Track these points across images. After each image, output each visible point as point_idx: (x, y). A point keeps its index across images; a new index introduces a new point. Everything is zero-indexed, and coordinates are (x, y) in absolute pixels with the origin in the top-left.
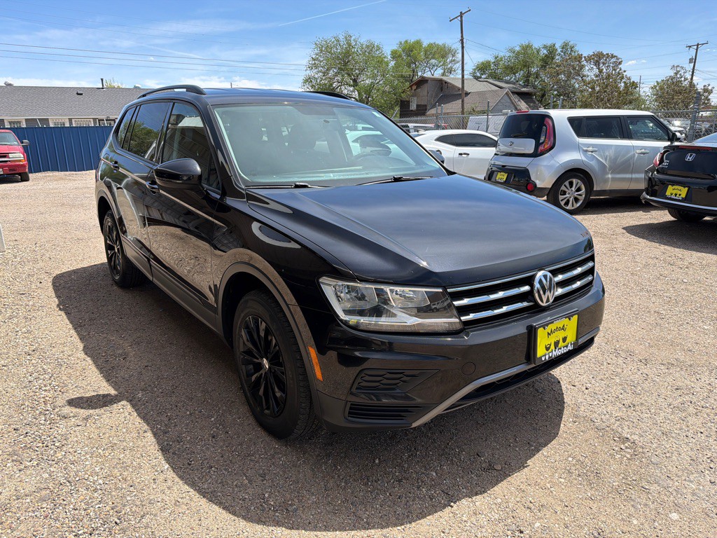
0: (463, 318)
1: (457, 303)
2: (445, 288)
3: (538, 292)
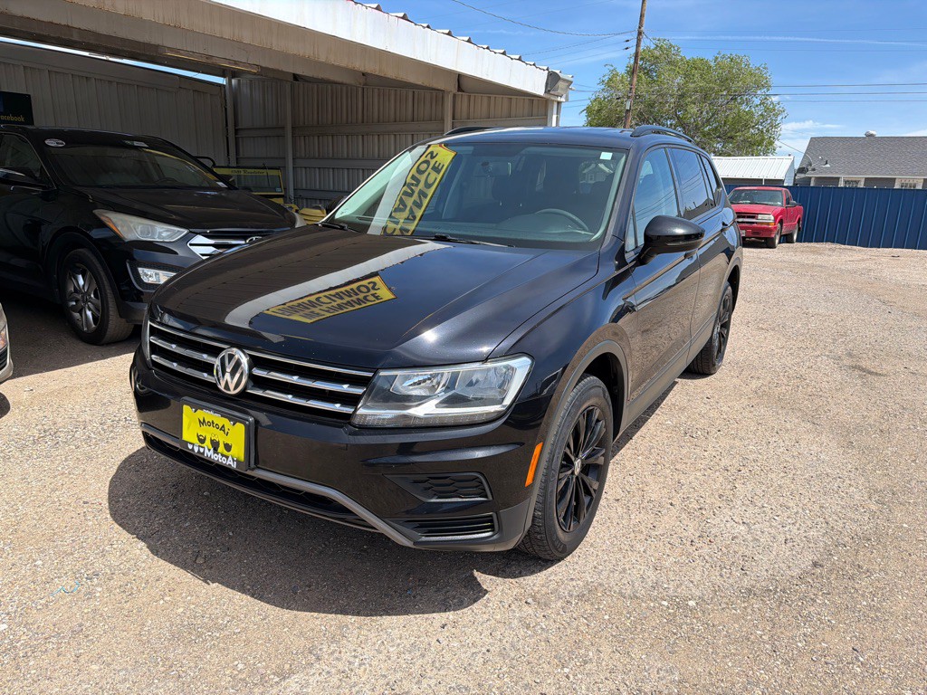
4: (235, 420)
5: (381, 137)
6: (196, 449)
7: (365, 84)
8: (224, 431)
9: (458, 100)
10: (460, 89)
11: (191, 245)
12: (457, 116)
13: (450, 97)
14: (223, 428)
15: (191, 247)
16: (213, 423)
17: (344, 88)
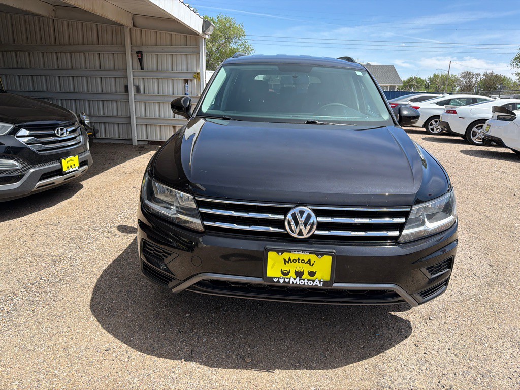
0: (206, 223)
1: (202, 210)
2: (194, 197)
3: (289, 224)
4: (320, 254)
5: (73, 55)
6: (281, 281)
7: (55, 17)
8: (310, 264)
9: (133, 32)
10: (134, 26)
11: (18, 137)
12: (134, 42)
13: (128, 30)
14: (309, 262)
15: (19, 139)
16: (299, 259)
17: (41, 19)
